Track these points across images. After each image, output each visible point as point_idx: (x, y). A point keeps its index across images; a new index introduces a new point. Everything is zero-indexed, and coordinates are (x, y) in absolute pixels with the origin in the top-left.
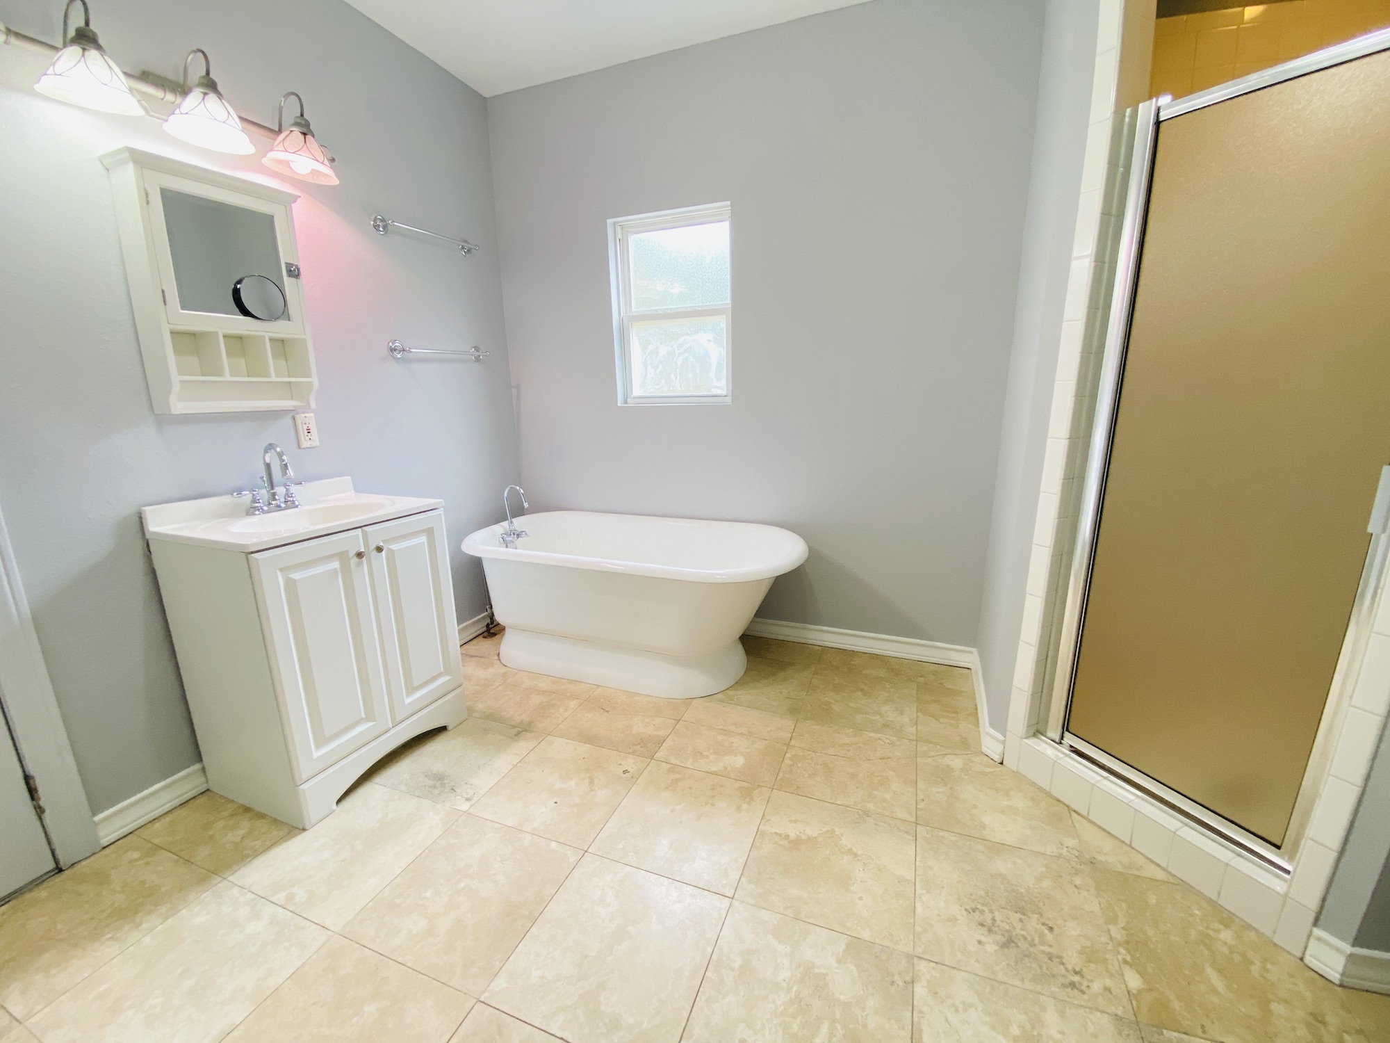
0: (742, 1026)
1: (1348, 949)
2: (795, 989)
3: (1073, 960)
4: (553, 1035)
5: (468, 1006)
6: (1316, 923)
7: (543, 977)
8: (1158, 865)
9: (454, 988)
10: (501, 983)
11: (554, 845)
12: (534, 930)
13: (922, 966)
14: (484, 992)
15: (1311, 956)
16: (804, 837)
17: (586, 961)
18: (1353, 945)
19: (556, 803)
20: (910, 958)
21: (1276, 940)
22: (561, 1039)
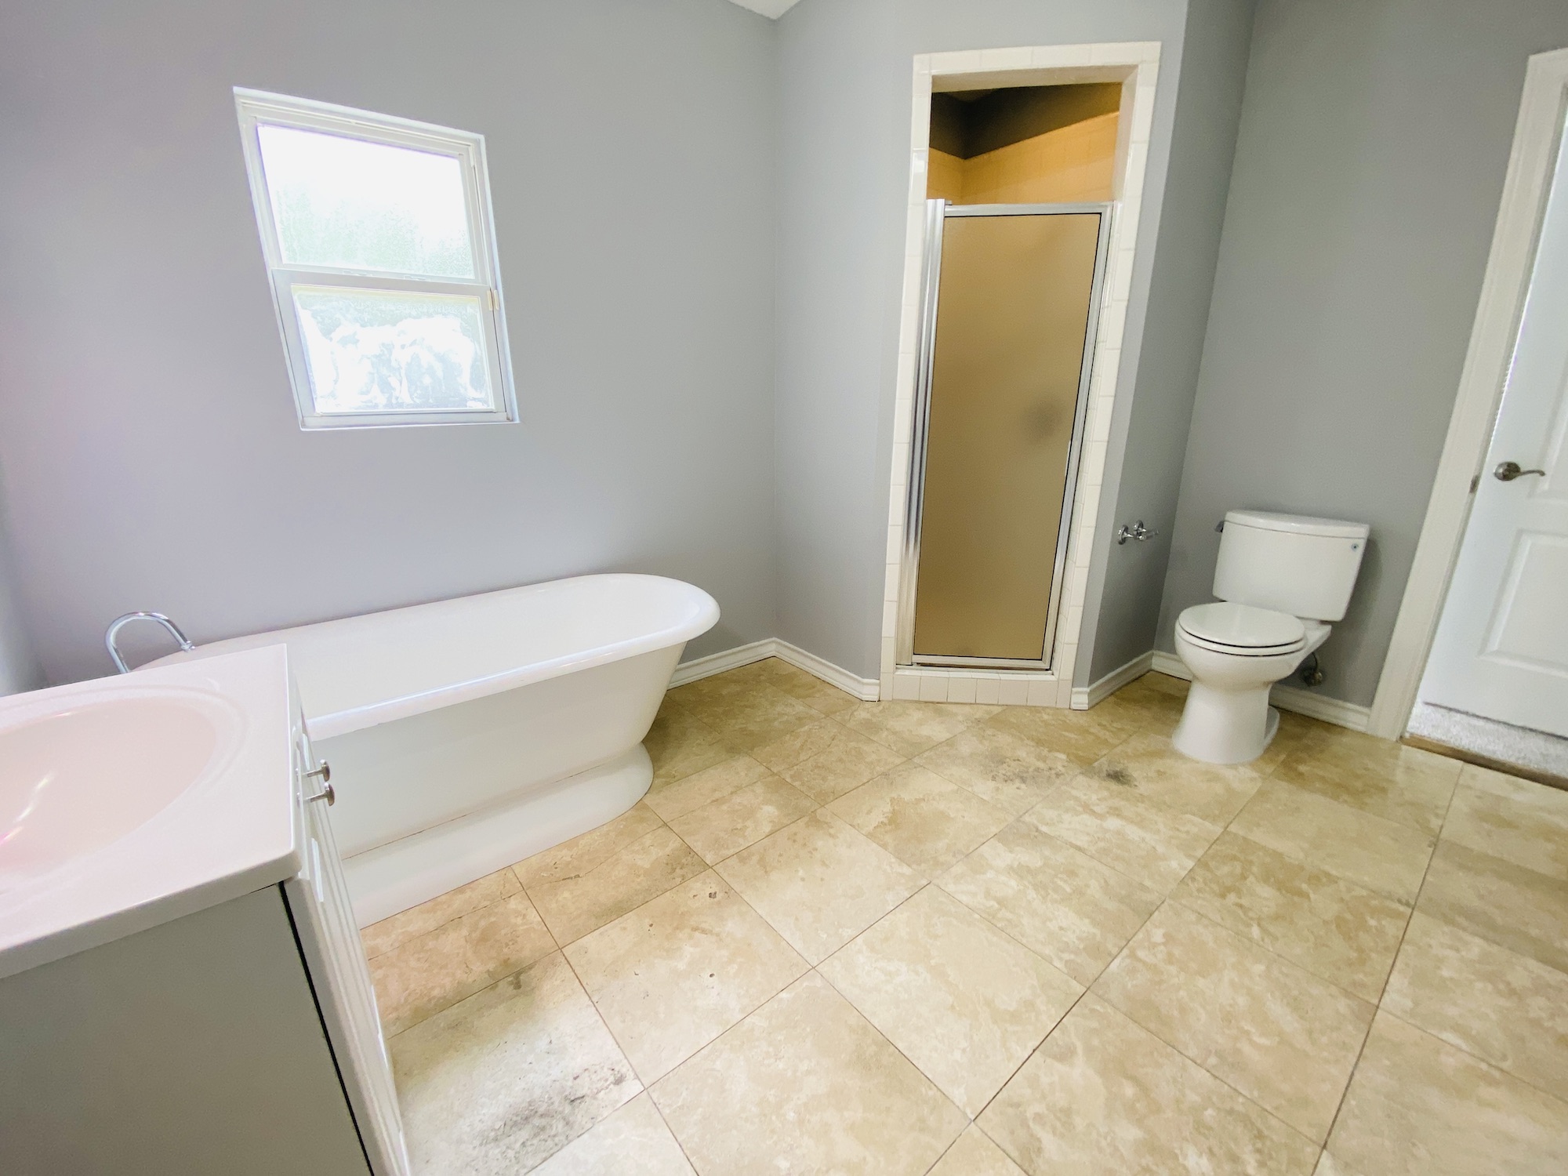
0: (1048, 924)
1: (1088, 690)
2: (1027, 884)
3: (1041, 765)
4: (1029, 1057)
5: (977, 1134)
6: (1073, 686)
7: (964, 1050)
8: (993, 705)
9: (949, 1148)
10: (958, 1094)
11: (783, 995)
12: (900, 1046)
13: (1027, 818)
14: (965, 1114)
15: (1074, 703)
16: (890, 815)
17: (958, 1009)
18: (1089, 686)
19: (711, 976)
20: (1018, 820)
21: (1057, 707)
22: (1034, 1051)
